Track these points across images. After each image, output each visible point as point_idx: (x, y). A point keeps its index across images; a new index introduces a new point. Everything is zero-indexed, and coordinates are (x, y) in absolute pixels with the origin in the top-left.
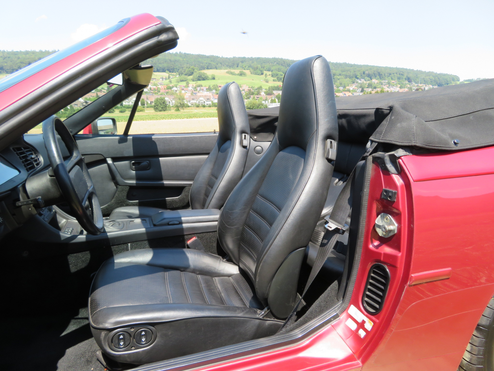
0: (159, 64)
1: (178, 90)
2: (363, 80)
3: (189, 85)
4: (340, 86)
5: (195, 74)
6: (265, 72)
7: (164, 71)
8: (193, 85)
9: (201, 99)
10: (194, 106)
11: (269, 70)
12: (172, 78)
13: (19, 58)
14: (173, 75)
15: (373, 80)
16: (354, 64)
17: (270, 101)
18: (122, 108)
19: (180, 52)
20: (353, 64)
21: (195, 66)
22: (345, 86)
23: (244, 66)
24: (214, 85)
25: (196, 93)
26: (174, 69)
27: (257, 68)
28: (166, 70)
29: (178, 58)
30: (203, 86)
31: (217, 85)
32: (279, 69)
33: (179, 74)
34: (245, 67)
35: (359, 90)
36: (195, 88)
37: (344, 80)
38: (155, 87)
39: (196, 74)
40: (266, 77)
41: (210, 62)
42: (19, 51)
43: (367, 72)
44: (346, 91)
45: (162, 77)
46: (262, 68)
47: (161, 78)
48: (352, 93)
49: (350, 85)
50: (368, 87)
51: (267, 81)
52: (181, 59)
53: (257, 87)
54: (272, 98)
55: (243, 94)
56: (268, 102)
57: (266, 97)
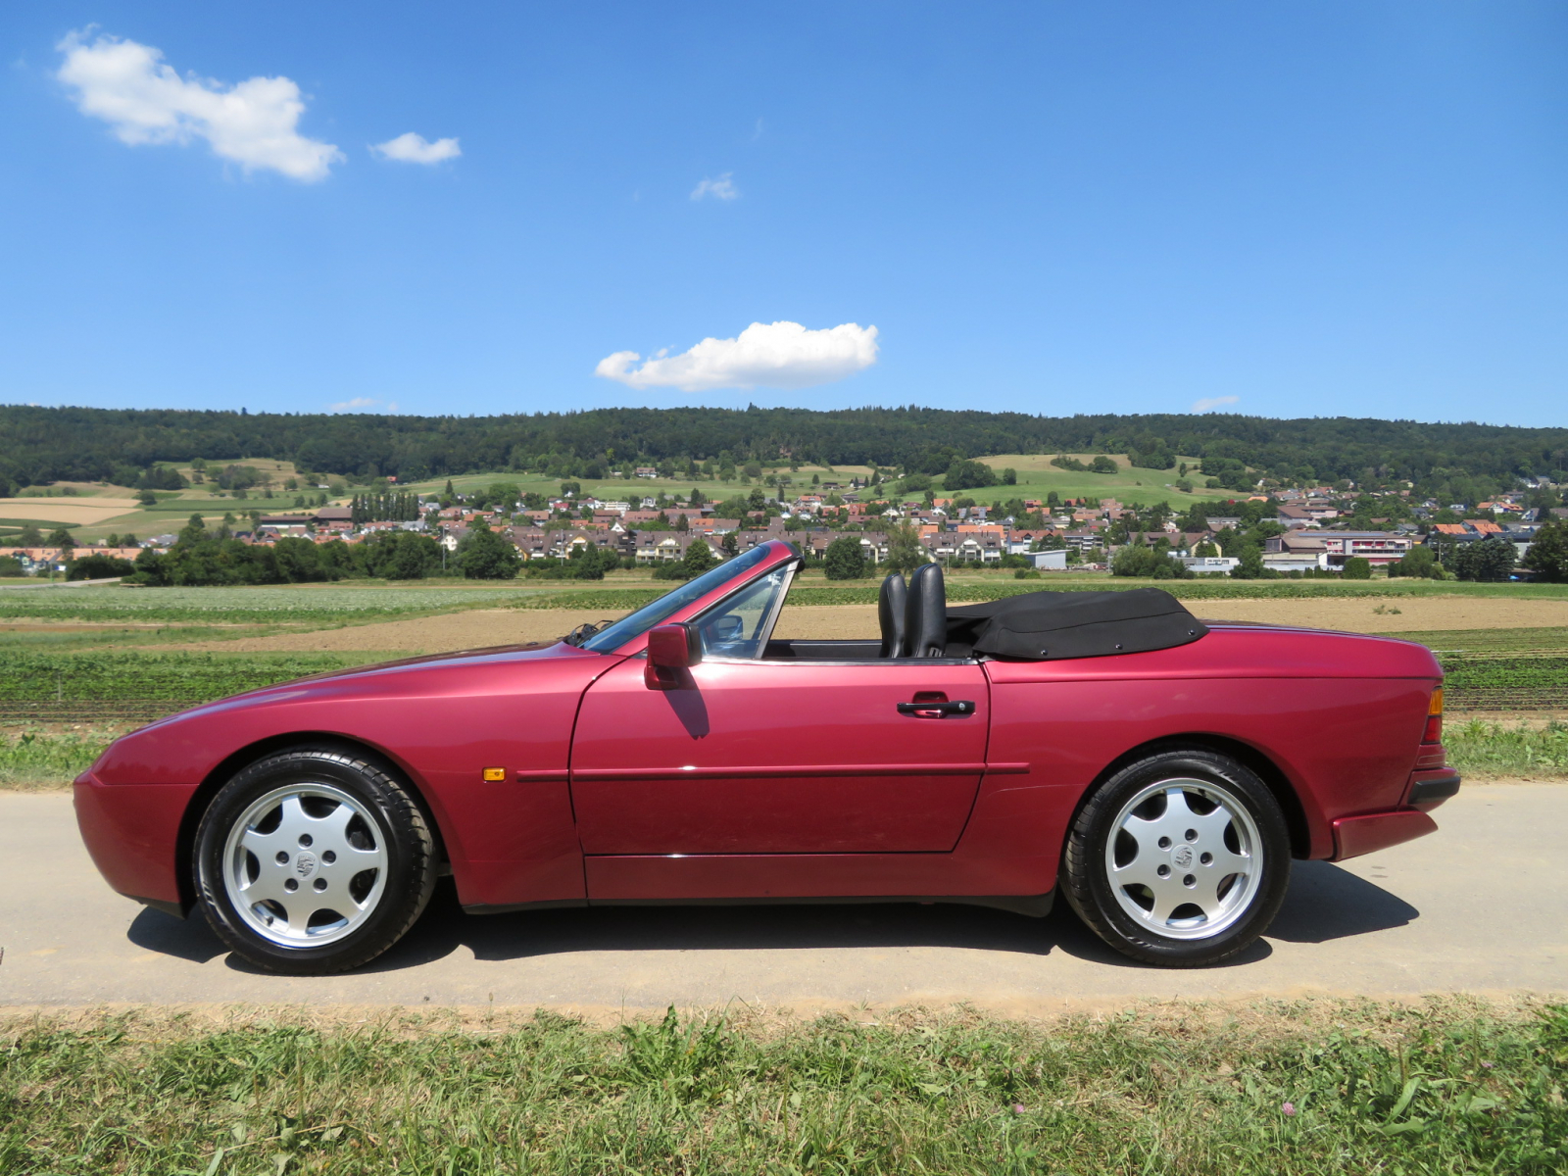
0: (849, 442)
1: (901, 516)
2: (1543, 480)
3: (935, 500)
4: (1452, 499)
5: (953, 467)
6: (1179, 460)
7: (861, 461)
9: (969, 542)
10: (945, 564)
11: (1192, 454)
12: (883, 482)
13: (484, 434)
14: (889, 472)
16: (1507, 428)
17: (1194, 549)
19: (912, 407)
20: (1502, 425)
21: (956, 447)
22: (1472, 500)
23: (1110, 442)
24: (1012, 502)
25: (956, 525)
26: (891, 454)
27: (1153, 447)
28: (867, 459)
29: (904, 423)
30: (977, 503)
31: (1020, 500)
32: (1227, 449)
33: (905, 468)
34: (1114, 444)
35: (1528, 513)
36: (952, 512)
37: (1469, 480)
38: (832, 507)
39: (956, 470)
40: (1182, 476)
41: (1002, 433)
42: (486, 416)
43: (1559, 453)
44: (1477, 518)
45: (854, 479)
46: (1168, 446)
47: (852, 482)
48: (1499, 525)
49: (1492, 497)
50: (1564, 505)
51: (1186, 488)
52: (915, 427)
53: (1151, 507)
54: (1201, 540)
55: (1105, 527)
56: (1189, 554)
57: (1183, 539)
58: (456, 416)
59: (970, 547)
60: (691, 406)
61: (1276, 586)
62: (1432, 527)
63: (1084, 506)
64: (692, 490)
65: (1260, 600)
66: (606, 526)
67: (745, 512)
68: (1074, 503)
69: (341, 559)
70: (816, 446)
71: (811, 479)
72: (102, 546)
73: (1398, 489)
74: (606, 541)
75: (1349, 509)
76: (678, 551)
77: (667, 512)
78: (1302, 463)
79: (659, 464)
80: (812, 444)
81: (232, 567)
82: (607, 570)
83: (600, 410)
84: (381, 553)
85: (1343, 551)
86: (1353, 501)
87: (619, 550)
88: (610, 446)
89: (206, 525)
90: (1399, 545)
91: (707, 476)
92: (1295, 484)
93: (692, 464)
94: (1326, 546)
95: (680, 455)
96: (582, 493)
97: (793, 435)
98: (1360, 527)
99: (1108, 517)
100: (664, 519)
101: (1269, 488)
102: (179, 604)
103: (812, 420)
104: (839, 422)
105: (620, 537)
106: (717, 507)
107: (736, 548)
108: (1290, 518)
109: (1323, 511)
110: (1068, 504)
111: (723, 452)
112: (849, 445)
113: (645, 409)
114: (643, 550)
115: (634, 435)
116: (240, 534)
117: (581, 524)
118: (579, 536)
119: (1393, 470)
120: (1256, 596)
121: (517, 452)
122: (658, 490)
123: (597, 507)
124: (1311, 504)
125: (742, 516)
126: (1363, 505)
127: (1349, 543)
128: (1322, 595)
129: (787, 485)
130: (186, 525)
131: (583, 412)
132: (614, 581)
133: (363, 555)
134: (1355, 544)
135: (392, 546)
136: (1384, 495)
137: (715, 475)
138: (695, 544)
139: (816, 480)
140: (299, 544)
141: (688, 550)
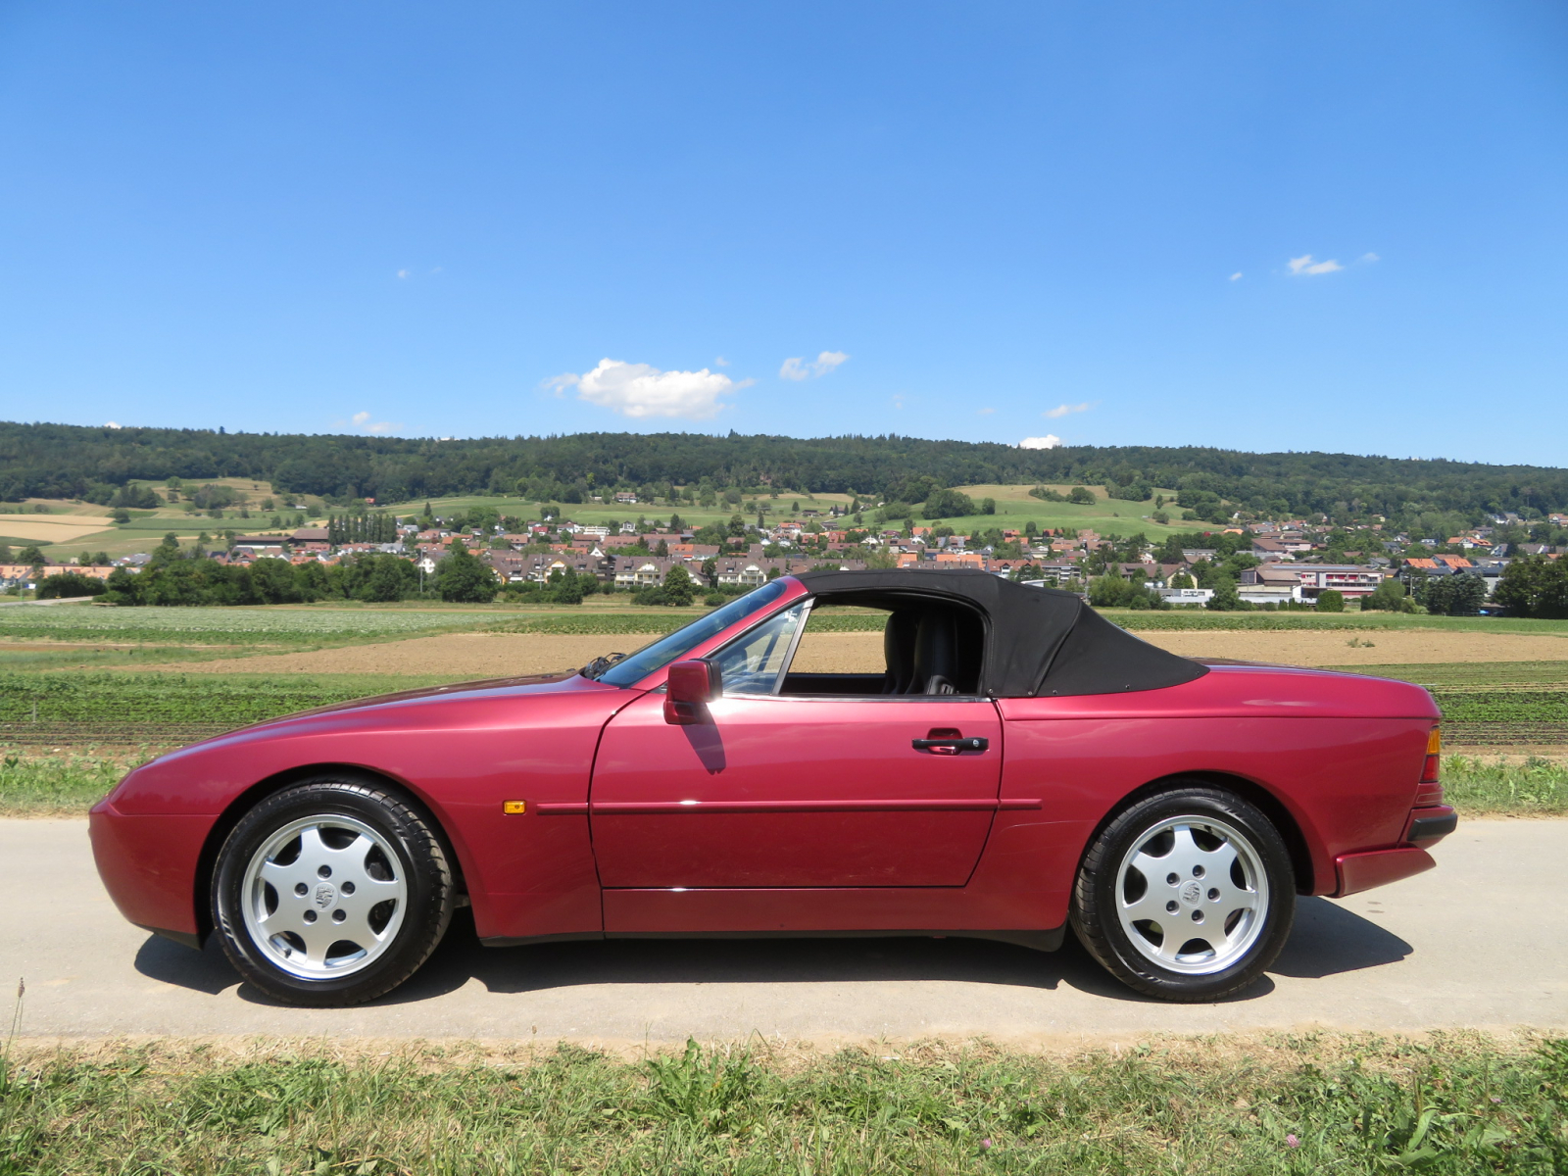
0: (829, 469)
1: (880, 544)
2: (1511, 516)
3: (914, 529)
4: (1423, 534)
5: (933, 498)
6: (1156, 492)
7: (840, 489)
8: (925, 531)
11: (1168, 486)
12: (862, 510)
14: (868, 500)
15: (1550, 515)
16: (1476, 464)
17: (1170, 580)
18: (713, 592)
19: (892, 436)
20: (1471, 462)
21: (935, 476)
22: (1442, 535)
23: (1088, 474)
24: (990, 531)
25: (935, 554)
26: (871, 483)
27: (1130, 479)
28: (847, 487)
29: (884, 452)
30: (956, 532)
31: (998, 530)
32: (1202, 482)
33: (885, 496)
34: (1092, 475)
35: (1497, 548)
36: (931, 540)
37: (1440, 516)
38: (811, 534)
39: (936, 499)
40: (1159, 508)
41: (982, 463)
43: (1526, 490)
44: (1447, 552)
45: (834, 507)
46: (1145, 479)
47: (831, 509)
48: (1470, 560)
49: (1462, 532)
50: (1532, 541)
51: (1163, 520)
52: (894, 456)
53: (1128, 539)
54: (1178, 571)
55: (1083, 558)
56: (1165, 584)
57: (1159, 570)
58: (436, 439)
60: (672, 432)
61: (1251, 618)
62: (1403, 561)
63: (1062, 536)
64: (672, 515)
65: (1235, 632)
66: (585, 550)
67: (724, 538)
68: (1052, 534)
69: (317, 581)
70: (796, 474)
71: (791, 506)
72: (74, 564)
73: (1370, 524)
74: (585, 566)
75: (1323, 542)
76: (657, 577)
77: (646, 537)
78: (1277, 496)
79: (639, 490)
80: (792, 472)
81: (205, 588)
82: (586, 594)
83: (581, 434)
84: (358, 575)
85: (1317, 583)
86: (1327, 534)
87: (598, 575)
88: (590, 470)
89: (180, 544)
90: (1371, 579)
91: (688, 502)
92: (1270, 517)
93: (672, 490)
94: (1300, 578)
95: (660, 481)
96: (561, 517)
97: (773, 462)
98: (1333, 560)
99: (1085, 548)
100: (643, 544)
101: (1244, 521)
102: (152, 624)
103: (792, 447)
104: (819, 450)
105: (599, 562)
106: (696, 533)
107: (715, 574)
108: (1265, 551)
109: (1297, 544)
110: (1046, 534)
111: (703, 478)
112: (828, 472)
113: (626, 434)
114: (622, 575)
115: (614, 460)
116: (214, 554)
117: (560, 549)
118: (558, 560)
119: (1365, 504)
120: (1232, 628)
121: (497, 475)
122: (637, 515)
123: (576, 531)
124: (1285, 538)
125: (721, 542)
126: (1337, 538)
127: (1323, 577)
128: (1296, 628)
129: (767, 512)
130: (161, 544)
131: (563, 435)
132: (593, 605)
133: (339, 576)
134: (1329, 576)
135: (369, 567)
136: (1357, 529)
137: (695, 501)
138: (674, 570)
139: (796, 507)
140: (275, 565)
141: (667, 575)
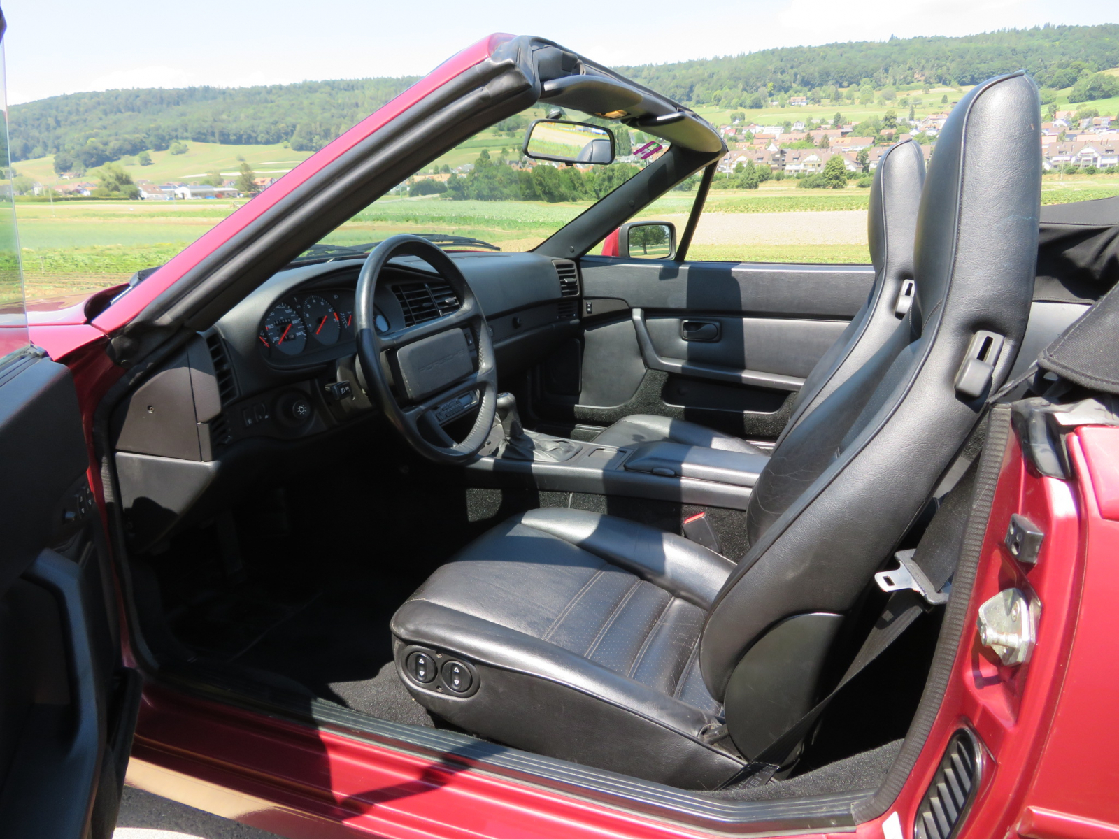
0: (980, 63)
3: (1057, 113)
5: (1081, 81)
9: (1086, 150)
10: (1060, 171)
13: (675, 77)
18: (864, 176)
19: (1047, 26)
21: (1087, 61)
25: (1076, 135)
29: (1035, 42)
30: (1101, 113)
36: (1074, 123)
39: (1083, 83)
42: (677, 62)
52: (1047, 44)
58: (654, 64)
59: (1087, 155)
60: (839, 42)
64: (835, 114)
66: (763, 146)
67: (878, 131)
69: (577, 185)
70: (948, 69)
71: (940, 99)
74: (762, 159)
76: (819, 165)
77: (812, 133)
79: (809, 94)
80: (945, 68)
81: (505, 187)
82: (762, 181)
83: (764, 51)
84: (604, 180)
87: (772, 166)
88: (770, 80)
89: (491, 157)
91: (850, 101)
93: (837, 92)
95: (827, 85)
96: (746, 120)
97: (928, 60)
100: (809, 139)
102: (471, 213)
103: (947, 46)
104: (973, 45)
105: (773, 155)
106: (855, 128)
107: (867, 161)
111: (864, 80)
112: (979, 66)
113: (801, 47)
114: (791, 165)
115: (790, 70)
116: (511, 162)
117: (744, 145)
118: (741, 155)
121: (699, 90)
122: (806, 116)
123: (757, 132)
125: (876, 134)
129: (918, 106)
130: (479, 157)
131: (750, 53)
132: (767, 190)
133: (592, 181)
135: (611, 174)
137: (855, 100)
138: (834, 159)
139: (945, 100)
140: (547, 170)
141: (827, 164)
